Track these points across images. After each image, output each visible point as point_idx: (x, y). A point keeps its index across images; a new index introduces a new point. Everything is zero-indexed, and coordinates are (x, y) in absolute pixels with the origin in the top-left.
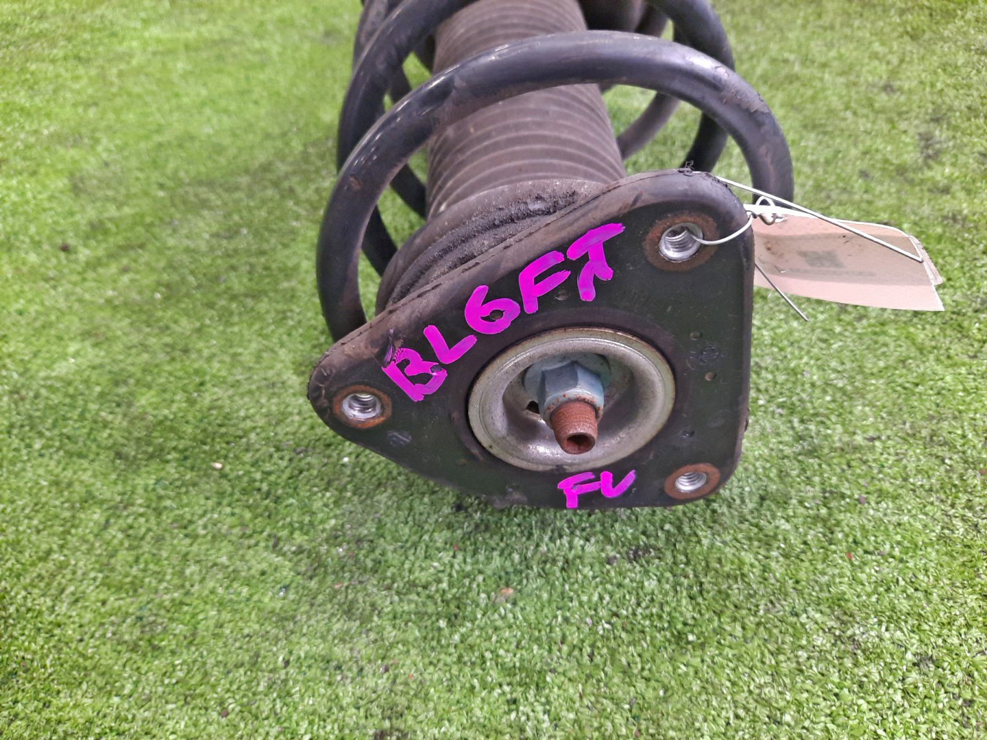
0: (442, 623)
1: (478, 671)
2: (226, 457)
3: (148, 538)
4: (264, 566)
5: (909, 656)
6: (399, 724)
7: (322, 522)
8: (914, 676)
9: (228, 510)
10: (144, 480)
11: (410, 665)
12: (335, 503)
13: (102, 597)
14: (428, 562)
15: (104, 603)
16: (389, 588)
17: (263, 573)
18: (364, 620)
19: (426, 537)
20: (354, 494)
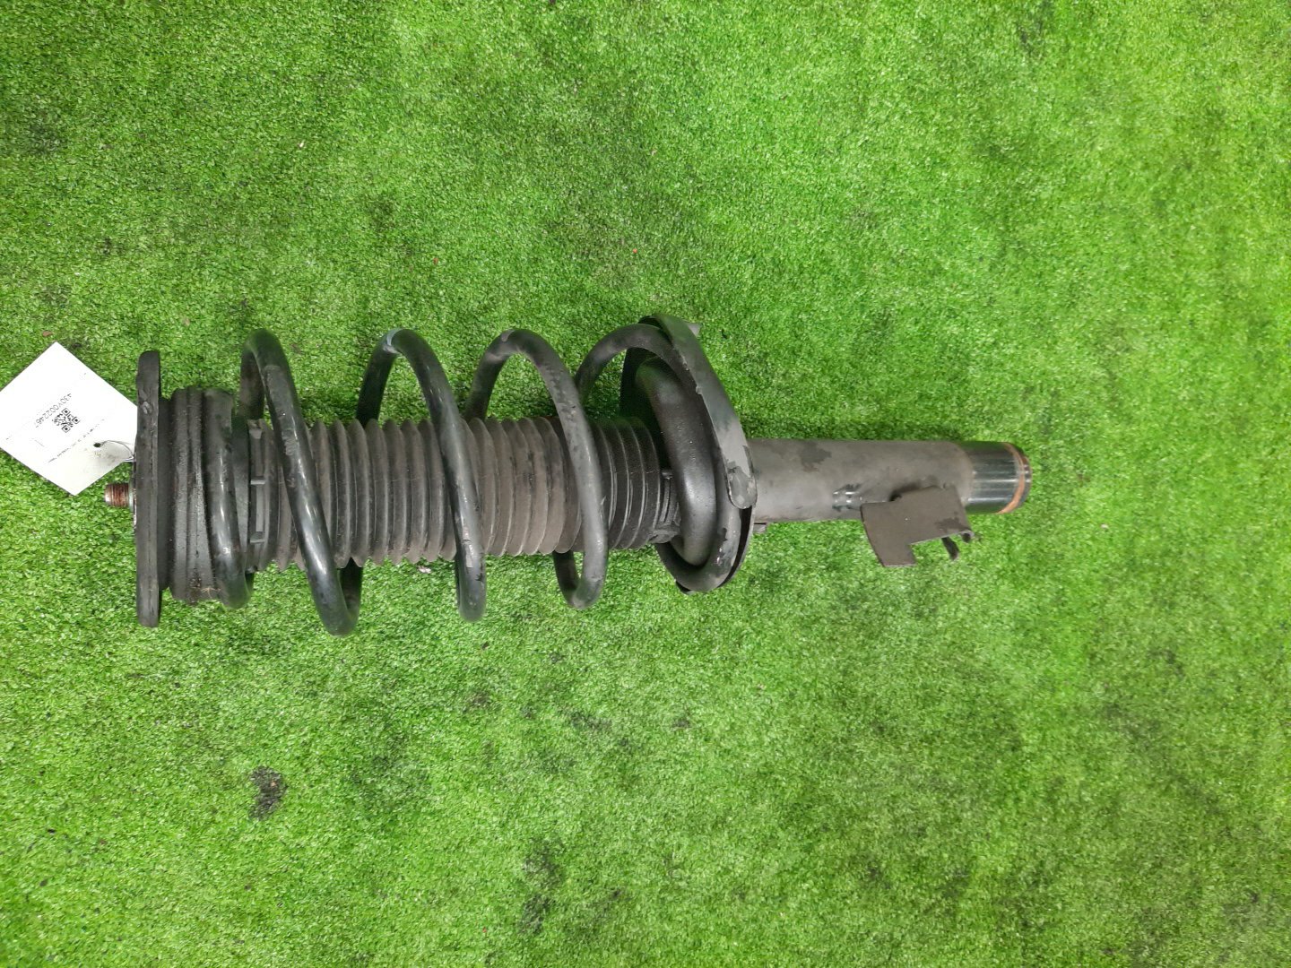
0: (174, 281)
1: (143, 300)
2: (307, 150)
3: (259, 101)
4: (229, 175)
5: (120, 532)
6: (114, 253)
7: (253, 212)
8: (107, 531)
9: (271, 152)
10: (303, 95)
11: (151, 263)
12: (263, 222)
13: (217, 76)
14: (215, 276)
15: (213, 77)
16: (203, 252)
17: (224, 174)
18: (184, 235)
19: (230, 276)
20: (267, 234)
